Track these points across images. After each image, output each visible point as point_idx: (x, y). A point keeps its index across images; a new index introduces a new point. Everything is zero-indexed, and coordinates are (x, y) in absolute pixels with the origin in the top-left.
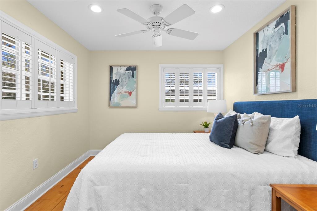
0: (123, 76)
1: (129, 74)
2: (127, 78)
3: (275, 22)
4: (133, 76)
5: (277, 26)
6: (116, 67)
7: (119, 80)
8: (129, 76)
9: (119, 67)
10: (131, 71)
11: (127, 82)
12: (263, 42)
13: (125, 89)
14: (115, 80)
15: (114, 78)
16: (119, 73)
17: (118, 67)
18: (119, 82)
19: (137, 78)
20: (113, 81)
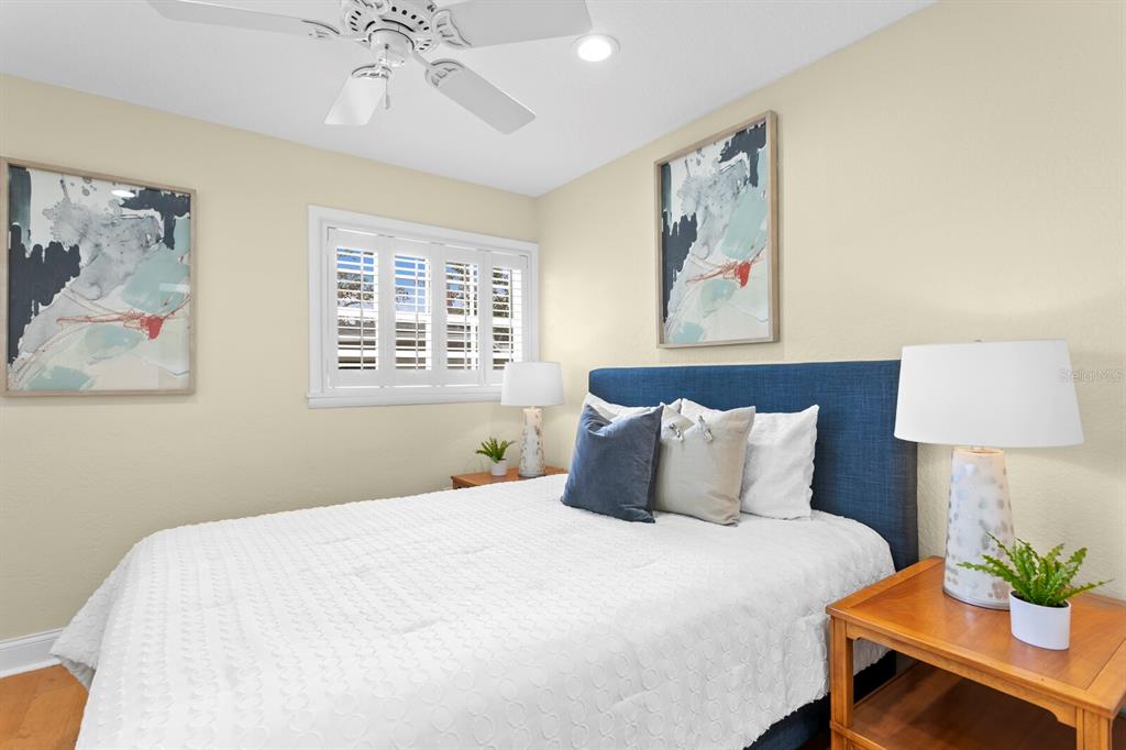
0: (103, 230)
1: (145, 226)
2: (134, 244)
3: (721, 146)
4: (169, 241)
5: (727, 155)
6: (59, 177)
7: (75, 249)
8: (142, 235)
9: (79, 182)
10: (157, 215)
11: (130, 267)
12: (684, 193)
13: (117, 301)
14: (45, 245)
15: (40, 234)
16: (75, 213)
17: (68, 180)
18: (79, 259)
19: (191, 250)
20: (30, 249)
